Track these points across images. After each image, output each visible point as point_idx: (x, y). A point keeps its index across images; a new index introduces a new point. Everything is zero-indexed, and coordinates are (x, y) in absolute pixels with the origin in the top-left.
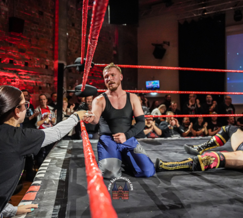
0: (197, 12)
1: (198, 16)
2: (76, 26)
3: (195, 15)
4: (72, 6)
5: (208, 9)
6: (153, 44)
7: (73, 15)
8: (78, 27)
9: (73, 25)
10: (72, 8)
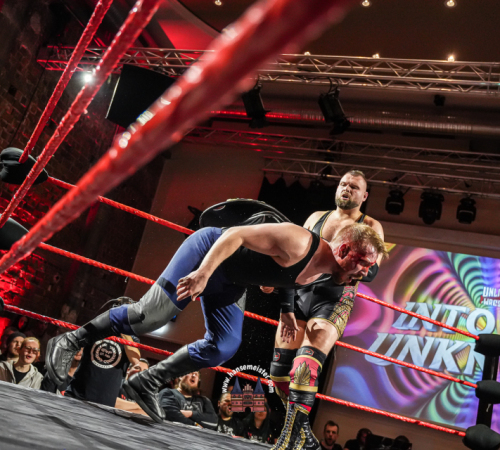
0: (312, 167)
1: (311, 177)
2: (19, 96)
3: (306, 173)
4: (25, 47)
5: (337, 167)
6: (190, 208)
7: (20, 68)
8: (24, 101)
9: (12, 91)
10: (24, 50)
